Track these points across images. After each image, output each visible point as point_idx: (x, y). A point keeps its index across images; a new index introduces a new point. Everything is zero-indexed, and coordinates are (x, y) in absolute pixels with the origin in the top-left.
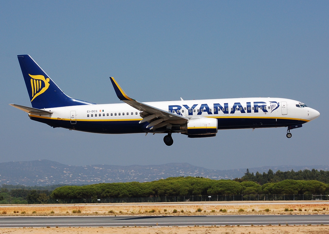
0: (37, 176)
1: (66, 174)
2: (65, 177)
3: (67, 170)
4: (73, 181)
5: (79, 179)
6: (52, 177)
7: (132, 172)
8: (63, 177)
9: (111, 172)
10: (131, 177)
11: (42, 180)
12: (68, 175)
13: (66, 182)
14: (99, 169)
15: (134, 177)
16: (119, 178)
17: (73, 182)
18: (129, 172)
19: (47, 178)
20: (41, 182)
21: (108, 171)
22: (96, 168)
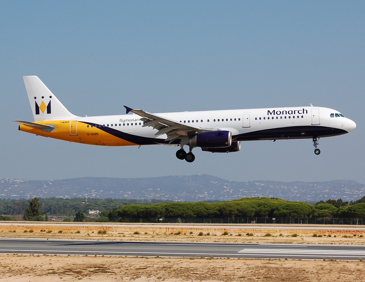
0: (197, 191)
1: (226, 189)
2: (225, 192)
3: (226, 185)
4: (233, 196)
5: (240, 194)
6: (212, 192)
7: (294, 189)
8: (222, 193)
9: (273, 188)
10: (294, 194)
11: (202, 195)
12: (228, 190)
13: (226, 198)
14: (261, 185)
15: (297, 194)
16: (281, 195)
17: (233, 198)
18: (292, 188)
19: (206, 193)
20: (201, 197)
21: (270, 187)
22: (257, 184)
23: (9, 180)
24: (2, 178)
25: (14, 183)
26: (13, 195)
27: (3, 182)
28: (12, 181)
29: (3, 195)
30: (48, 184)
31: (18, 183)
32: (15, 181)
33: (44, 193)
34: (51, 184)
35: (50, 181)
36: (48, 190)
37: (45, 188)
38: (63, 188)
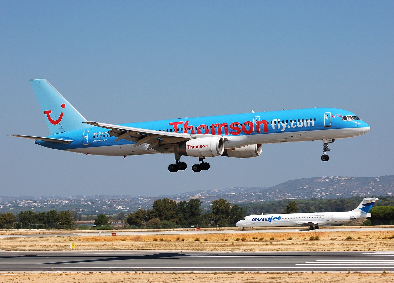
23: (333, 178)
24: (326, 177)
25: (339, 181)
26: (338, 194)
27: (328, 181)
28: (337, 179)
29: (328, 194)
30: (375, 181)
31: (343, 181)
32: (340, 179)
33: (371, 191)
34: (379, 180)
35: (377, 177)
36: (376, 187)
37: (372, 185)
38: (392, 184)
